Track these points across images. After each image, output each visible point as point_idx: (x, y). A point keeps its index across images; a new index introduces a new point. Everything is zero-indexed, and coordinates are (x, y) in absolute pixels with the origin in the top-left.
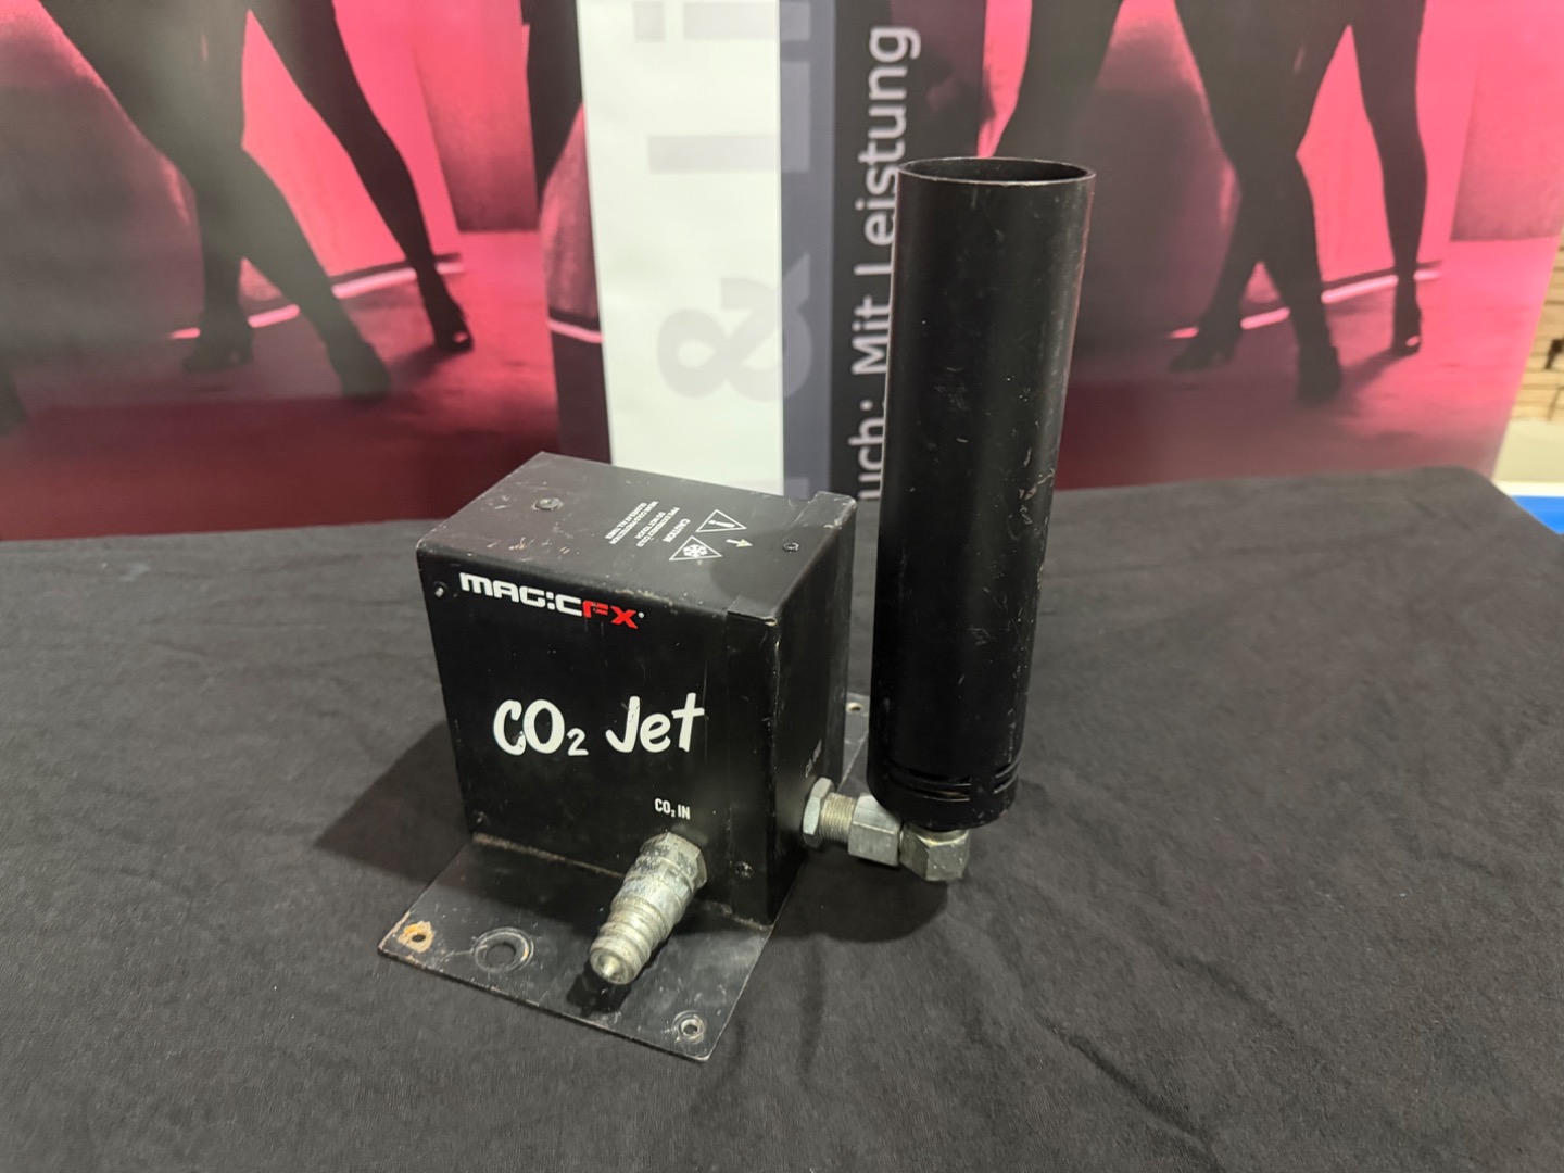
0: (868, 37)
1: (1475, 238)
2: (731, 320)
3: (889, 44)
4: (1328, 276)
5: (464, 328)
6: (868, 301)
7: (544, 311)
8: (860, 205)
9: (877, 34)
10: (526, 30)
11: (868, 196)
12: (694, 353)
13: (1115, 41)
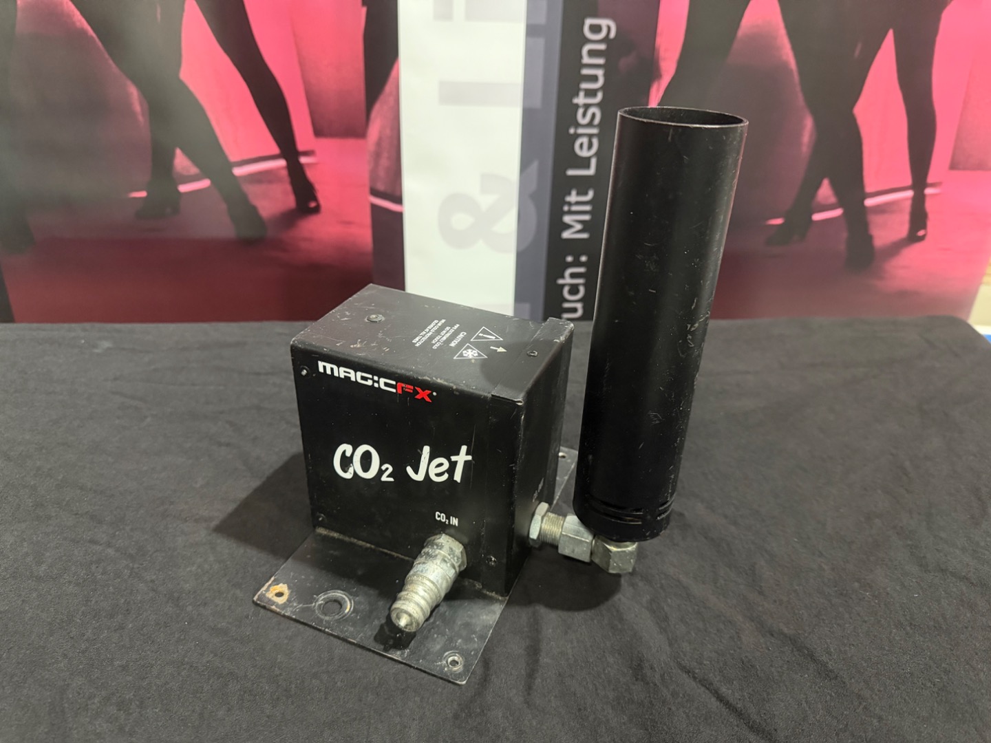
0: (583, 24)
1: (964, 169)
2: (486, 201)
3: (596, 29)
4: (868, 189)
5: (315, 199)
6: (574, 193)
7: (367, 190)
8: (572, 131)
9: (589, 22)
10: (364, 10)
11: (578, 125)
12: (462, 221)
13: (740, 33)
